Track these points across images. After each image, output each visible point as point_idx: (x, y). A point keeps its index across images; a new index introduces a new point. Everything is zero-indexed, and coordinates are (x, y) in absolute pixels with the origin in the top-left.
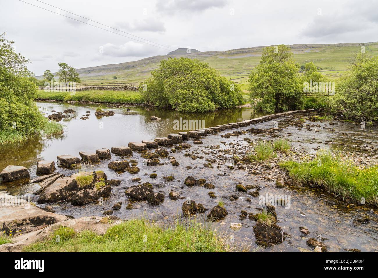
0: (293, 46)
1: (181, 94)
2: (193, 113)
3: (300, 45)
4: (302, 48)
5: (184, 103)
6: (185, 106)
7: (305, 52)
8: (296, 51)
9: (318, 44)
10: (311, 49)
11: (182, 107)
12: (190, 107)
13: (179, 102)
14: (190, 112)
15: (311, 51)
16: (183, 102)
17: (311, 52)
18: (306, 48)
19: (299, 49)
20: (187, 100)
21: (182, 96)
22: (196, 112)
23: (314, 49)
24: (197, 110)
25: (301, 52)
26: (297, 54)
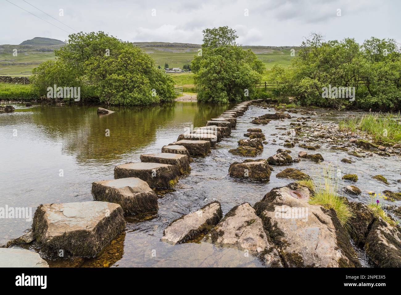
0: (174, 45)
1: (115, 80)
2: (137, 105)
3: (180, 44)
4: (183, 47)
5: (122, 93)
6: (122, 96)
7: (186, 51)
8: (177, 49)
9: (196, 44)
10: (191, 49)
11: (119, 98)
12: (132, 98)
13: (114, 91)
14: (131, 105)
15: (191, 50)
16: (120, 92)
17: (192, 52)
18: (186, 47)
19: (180, 48)
20: (124, 89)
21: (117, 84)
22: (140, 105)
23: (194, 49)
24: (142, 102)
25: (181, 51)
26: (178, 52)
